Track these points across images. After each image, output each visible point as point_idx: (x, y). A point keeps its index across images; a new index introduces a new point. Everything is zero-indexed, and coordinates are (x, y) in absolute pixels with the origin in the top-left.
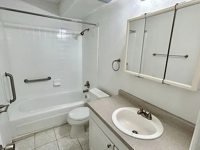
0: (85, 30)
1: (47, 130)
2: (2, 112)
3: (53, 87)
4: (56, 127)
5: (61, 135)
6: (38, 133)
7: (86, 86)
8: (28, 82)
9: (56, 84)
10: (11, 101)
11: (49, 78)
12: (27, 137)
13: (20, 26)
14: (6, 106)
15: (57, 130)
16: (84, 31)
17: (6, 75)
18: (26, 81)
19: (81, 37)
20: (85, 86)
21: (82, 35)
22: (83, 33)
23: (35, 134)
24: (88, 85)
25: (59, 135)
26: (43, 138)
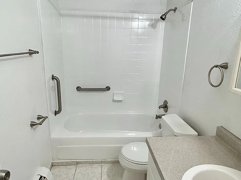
0: (169, 11)
1: (93, 163)
2: (37, 124)
3: (113, 102)
4: (105, 162)
5: (109, 176)
6: (81, 163)
7: (162, 107)
8: (80, 90)
9: (116, 98)
10: (56, 112)
11: (108, 89)
12: (67, 164)
13: (77, 13)
14: (44, 117)
15: (106, 168)
16: (167, 13)
17: (53, 78)
18: (79, 89)
19: (162, 24)
20: (160, 107)
21: (164, 19)
22: (165, 17)
23: (78, 163)
24: (165, 107)
25: (106, 175)
26: (85, 172)
